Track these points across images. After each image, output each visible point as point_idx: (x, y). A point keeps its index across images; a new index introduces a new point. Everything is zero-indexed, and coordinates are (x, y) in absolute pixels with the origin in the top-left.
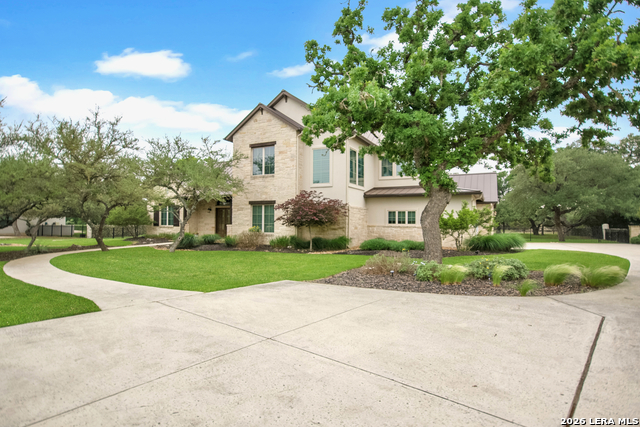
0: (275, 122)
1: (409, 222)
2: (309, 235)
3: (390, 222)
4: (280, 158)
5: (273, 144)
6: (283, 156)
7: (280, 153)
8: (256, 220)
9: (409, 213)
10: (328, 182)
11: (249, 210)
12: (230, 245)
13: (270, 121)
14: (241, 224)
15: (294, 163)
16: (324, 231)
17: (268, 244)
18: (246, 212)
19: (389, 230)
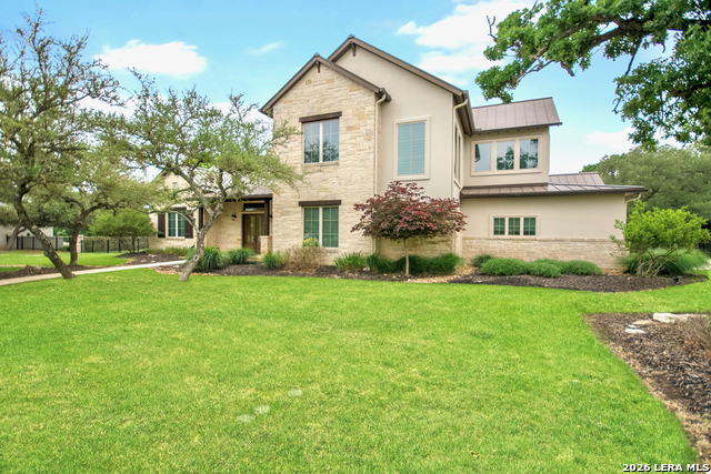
0: (340, 82)
1: (526, 233)
2: (393, 251)
3: (496, 233)
4: (348, 136)
5: (336, 116)
6: (353, 133)
7: (349, 128)
8: (310, 228)
9: (526, 219)
10: (423, 172)
11: (299, 214)
12: (274, 267)
13: (331, 81)
14: (287, 234)
15: (371, 143)
16: (416, 245)
17: (334, 264)
18: (294, 217)
19: (495, 244)
